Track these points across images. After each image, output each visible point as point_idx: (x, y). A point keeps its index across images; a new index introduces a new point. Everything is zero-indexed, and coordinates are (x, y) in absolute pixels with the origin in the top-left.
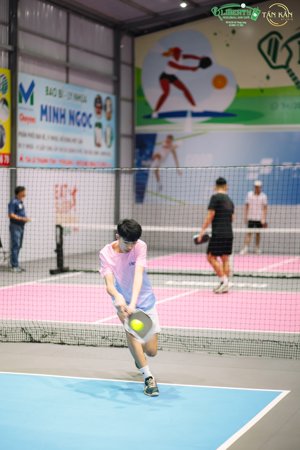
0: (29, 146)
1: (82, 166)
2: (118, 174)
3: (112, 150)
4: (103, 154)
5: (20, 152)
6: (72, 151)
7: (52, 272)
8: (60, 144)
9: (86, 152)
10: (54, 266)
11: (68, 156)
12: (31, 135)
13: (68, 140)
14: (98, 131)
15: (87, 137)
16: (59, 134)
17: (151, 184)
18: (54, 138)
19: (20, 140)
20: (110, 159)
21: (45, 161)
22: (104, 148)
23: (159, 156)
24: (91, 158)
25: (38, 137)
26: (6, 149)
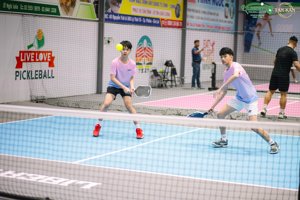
0: (192, 17)
1: (217, 29)
2: (236, 34)
3: (233, 20)
4: (229, 22)
5: (188, 20)
6: (213, 20)
7: (210, 89)
8: (207, 16)
9: (220, 21)
10: (210, 86)
11: (212, 23)
12: (193, 10)
13: (211, 14)
14: (227, 9)
15: (221, 12)
16: (206, 10)
17: (255, 41)
18: (204, 12)
19: (189, 13)
20: (232, 26)
21: (199, 26)
22: (229, 19)
23: (260, 25)
24: (222, 24)
25: (197, 11)
26: (181, 18)
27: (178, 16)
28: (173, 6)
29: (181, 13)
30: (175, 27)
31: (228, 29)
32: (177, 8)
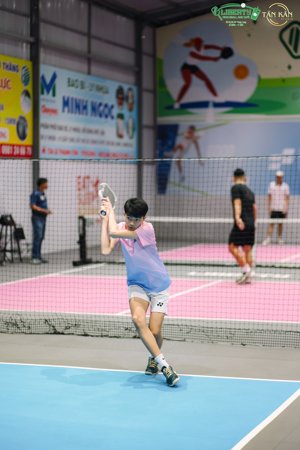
0: (52, 138)
1: (105, 157)
2: (140, 165)
3: (134, 141)
4: (126, 145)
5: (43, 143)
6: (94, 142)
7: (76, 264)
8: (82, 136)
9: (109, 143)
10: (77, 258)
11: (90, 147)
12: (53, 127)
13: (90, 131)
14: (121, 122)
15: (109, 128)
16: (81, 126)
17: (174, 175)
18: (76, 130)
19: (43, 131)
20: (132, 150)
21: (67, 152)
22: (126, 139)
23: (181, 147)
24: (113, 149)
25: (61, 128)
26: (29, 141)
27: (23, 137)
28: (11, 121)
29: (29, 132)
30: (19, 156)
31: (126, 156)
32: (20, 124)
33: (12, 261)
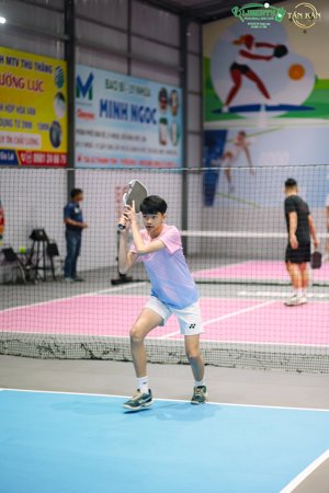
0: (88, 145)
1: (147, 165)
2: (184, 175)
3: (178, 149)
4: (169, 152)
5: (79, 151)
6: (135, 149)
7: (114, 283)
8: (121, 142)
9: (150, 151)
10: (116, 276)
11: (131, 155)
12: (90, 133)
13: (130, 138)
14: (164, 127)
15: (151, 134)
16: (120, 131)
17: (222, 185)
18: (115, 136)
19: (78, 138)
20: (176, 158)
21: (105, 161)
22: (170, 146)
23: (230, 155)
24: (155, 157)
25: (98, 134)
26: (63, 148)
27: (56, 144)
28: (43, 127)
29: (64, 139)
30: (52, 165)
31: (169, 165)
33: (44, 280)
